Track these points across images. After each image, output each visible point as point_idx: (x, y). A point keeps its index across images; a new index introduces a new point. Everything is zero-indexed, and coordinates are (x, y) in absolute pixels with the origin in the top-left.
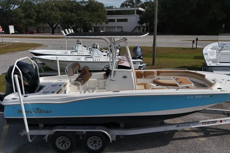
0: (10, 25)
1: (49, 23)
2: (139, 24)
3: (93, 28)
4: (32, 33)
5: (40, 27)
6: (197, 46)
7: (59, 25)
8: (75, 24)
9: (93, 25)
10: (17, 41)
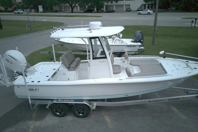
0: (39, 5)
1: (69, 3)
2: (145, 2)
3: (105, 6)
4: (56, 11)
5: (62, 6)
6: (196, 25)
7: (77, 5)
8: (90, 4)
9: (105, 4)
10: (45, 20)
